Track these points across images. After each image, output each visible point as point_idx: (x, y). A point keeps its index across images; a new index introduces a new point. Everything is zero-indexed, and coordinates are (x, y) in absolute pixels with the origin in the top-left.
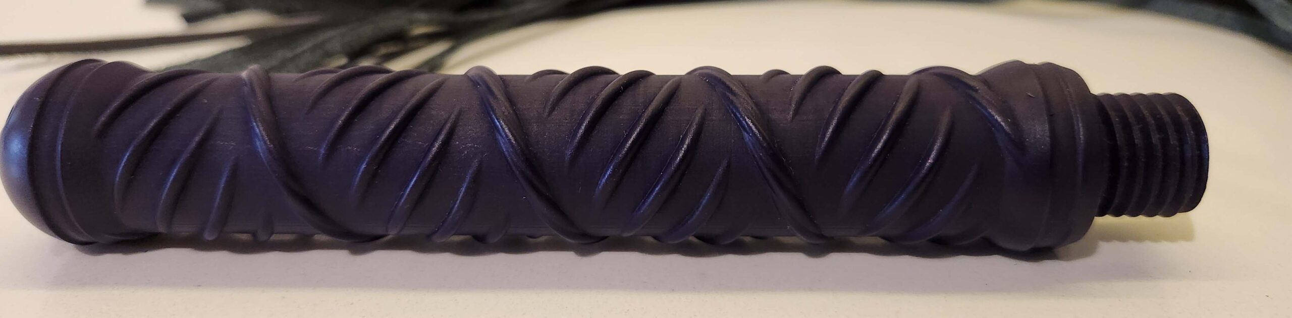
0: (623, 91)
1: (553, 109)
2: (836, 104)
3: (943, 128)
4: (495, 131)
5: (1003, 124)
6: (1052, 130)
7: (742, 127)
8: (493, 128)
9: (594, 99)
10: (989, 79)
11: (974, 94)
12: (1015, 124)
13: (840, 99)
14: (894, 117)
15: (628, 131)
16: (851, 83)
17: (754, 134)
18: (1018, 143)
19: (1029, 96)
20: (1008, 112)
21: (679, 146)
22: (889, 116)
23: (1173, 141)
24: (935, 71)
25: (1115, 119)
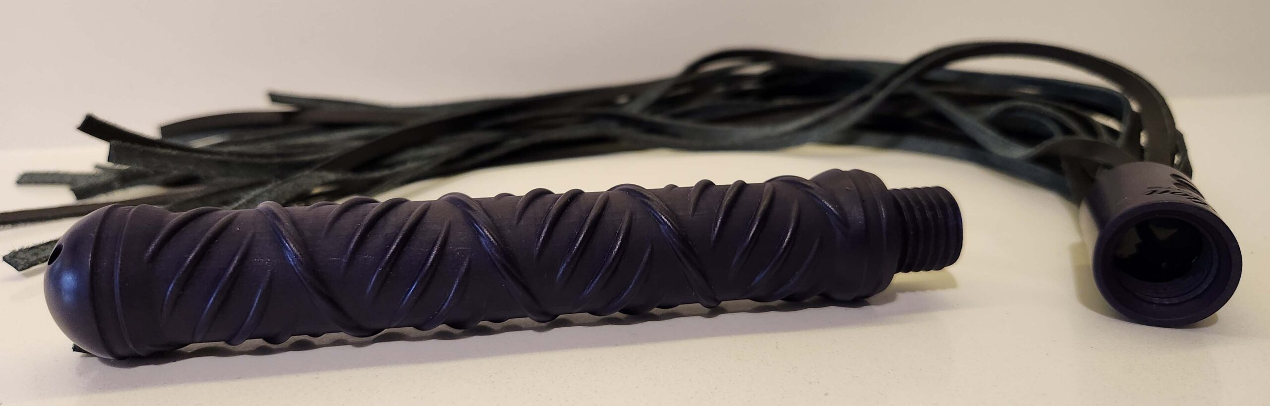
0: (570, 203)
1: (520, 219)
2: (721, 203)
3: (794, 214)
4: (479, 236)
5: (832, 209)
6: (865, 210)
7: (660, 222)
8: (477, 234)
9: (549, 211)
10: (818, 180)
11: (811, 191)
12: (840, 208)
13: (723, 199)
14: (762, 208)
15: (578, 230)
16: (728, 189)
17: (669, 226)
18: (844, 221)
19: (847, 189)
20: (834, 201)
21: (617, 238)
22: (758, 209)
23: (940, 215)
24: (783, 178)
25: (902, 204)
